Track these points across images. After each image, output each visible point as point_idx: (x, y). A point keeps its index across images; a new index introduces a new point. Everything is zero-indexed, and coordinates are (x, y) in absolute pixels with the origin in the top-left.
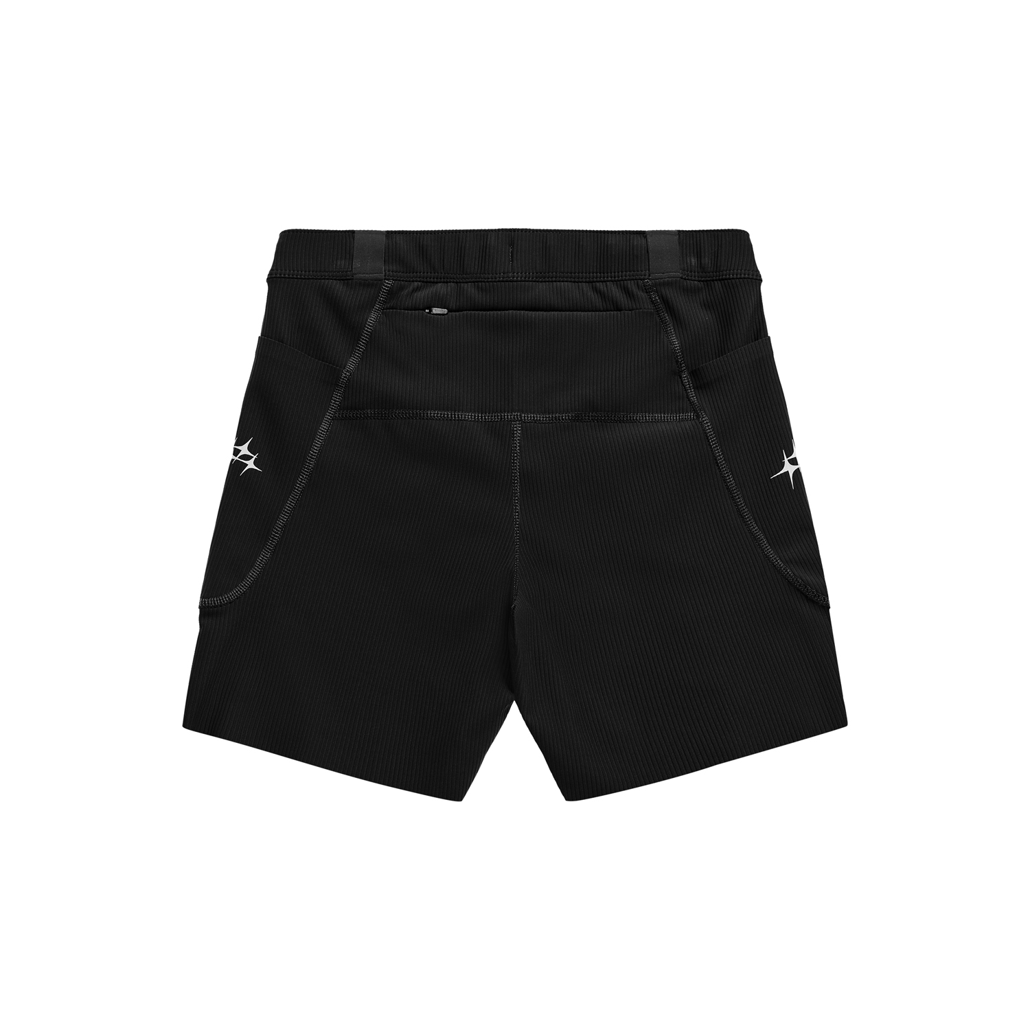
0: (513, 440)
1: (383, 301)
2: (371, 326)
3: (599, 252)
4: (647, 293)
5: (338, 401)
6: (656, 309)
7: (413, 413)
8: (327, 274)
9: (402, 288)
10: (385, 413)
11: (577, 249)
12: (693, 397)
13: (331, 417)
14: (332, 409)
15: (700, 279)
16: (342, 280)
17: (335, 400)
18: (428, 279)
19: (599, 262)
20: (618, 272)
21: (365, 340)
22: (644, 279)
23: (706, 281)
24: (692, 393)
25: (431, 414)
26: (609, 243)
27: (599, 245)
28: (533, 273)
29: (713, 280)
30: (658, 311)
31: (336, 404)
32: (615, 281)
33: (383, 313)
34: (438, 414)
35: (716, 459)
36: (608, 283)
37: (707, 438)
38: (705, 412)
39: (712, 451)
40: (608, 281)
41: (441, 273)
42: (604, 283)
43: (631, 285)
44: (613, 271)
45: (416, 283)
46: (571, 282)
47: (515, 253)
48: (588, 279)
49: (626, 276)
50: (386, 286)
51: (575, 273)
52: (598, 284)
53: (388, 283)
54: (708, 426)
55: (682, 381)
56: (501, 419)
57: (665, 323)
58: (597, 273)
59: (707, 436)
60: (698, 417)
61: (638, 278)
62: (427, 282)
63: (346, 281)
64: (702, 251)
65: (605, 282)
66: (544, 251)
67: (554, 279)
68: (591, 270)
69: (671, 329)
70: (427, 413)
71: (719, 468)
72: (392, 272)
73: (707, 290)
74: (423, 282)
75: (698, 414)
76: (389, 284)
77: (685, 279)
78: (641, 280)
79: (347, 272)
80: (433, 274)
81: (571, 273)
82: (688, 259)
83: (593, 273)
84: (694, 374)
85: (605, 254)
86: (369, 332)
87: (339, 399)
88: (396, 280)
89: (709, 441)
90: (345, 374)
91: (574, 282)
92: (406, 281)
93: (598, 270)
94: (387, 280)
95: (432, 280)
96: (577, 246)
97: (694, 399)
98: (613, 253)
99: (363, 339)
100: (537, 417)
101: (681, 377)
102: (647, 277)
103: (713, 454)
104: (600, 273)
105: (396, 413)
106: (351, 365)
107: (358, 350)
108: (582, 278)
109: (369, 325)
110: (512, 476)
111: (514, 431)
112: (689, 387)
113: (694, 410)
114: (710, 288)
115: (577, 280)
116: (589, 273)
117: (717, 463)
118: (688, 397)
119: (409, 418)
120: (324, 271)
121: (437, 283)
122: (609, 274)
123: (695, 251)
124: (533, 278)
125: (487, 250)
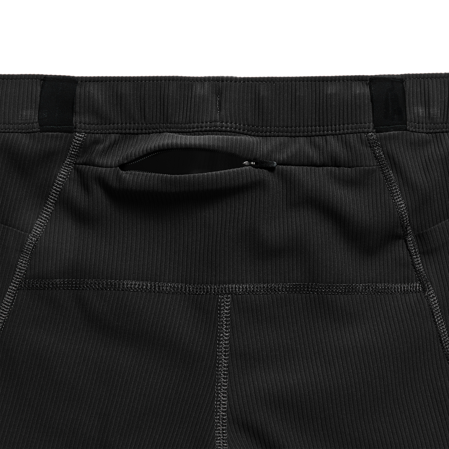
0: (219, 318)
1: (74, 154)
2: (60, 185)
3: (318, 102)
4: (371, 147)
5: (23, 270)
6: (380, 165)
7: (107, 284)
8: (11, 126)
9: (97, 142)
10: (76, 283)
11: (294, 101)
12: (419, 264)
13: (16, 287)
14: (17, 278)
15: (428, 131)
16: (29, 133)
17: (20, 269)
18: (128, 131)
19: (317, 115)
20: (339, 125)
21: (54, 200)
22: (368, 132)
23: (435, 133)
24: (418, 260)
25: (127, 284)
26: (329, 92)
27: (318, 95)
28: (244, 125)
29: (443, 132)
30: (382, 168)
31: (21, 273)
32: (336, 135)
33: (75, 168)
34: (135, 284)
35: (440, 336)
36: (328, 137)
37: (433, 314)
38: (431, 284)
39: (436, 327)
40: (328, 135)
41: (142, 124)
42: (324, 137)
43: (352, 138)
44: (333, 123)
45: (113, 136)
46: (287, 136)
47: (223, 102)
48: (306, 134)
49: (348, 129)
50: (77, 140)
51: (291, 127)
52: (317, 138)
53: (79, 137)
54: (435, 300)
55: (407, 244)
56: (207, 292)
57: (390, 181)
58: (315, 126)
59: (432, 312)
60: (424, 290)
61: (361, 130)
62: (125, 134)
63: (33, 134)
64: (431, 100)
65: (325, 135)
66: (257, 103)
67: (268, 134)
68: (310, 123)
69: (396, 188)
70: (123, 284)
71: (442, 345)
72: (84, 124)
73: (436, 144)
74: (121, 134)
75: (424, 285)
76: (81, 137)
77: (412, 132)
78: (364, 132)
79: (33, 123)
80: (132, 125)
81: (287, 127)
82: (415, 108)
83: (311, 127)
84: (420, 237)
85: (325, 104)
86: (57, 191)
87: (24, 267)
88: (89, 133)
89: (434, 317)
90: (31, 239)
91: (291, 137)
92: (101, 134)
93: (317, 123)
94: (78, 132)
95: (132, 131)
96: (294, 97)
97: (420, 267)
98: (334, 103)
99: (51, 198)
100: (250, 288)
101: (406, 241)
102: (371, 129)
103: (437, 330)
104: (319, 126)
105: (87, 283)
106: (38, 229)
107: (46, 210)
108: (299, 132)
109: (58, 183)
110: (216, 359)
111: (220, 306)
112: (415, 252)
113: (420, 280)
114: (439, 140)
115: (293, 134)
116: (308, 127)
117: (441, 340)
118: (414, 265)
119: (102, 289)
120: (9, 123)
121: (137, 134)
122: (330, 127)
123: (423, 100)
124: (244, 130)
125: (193, 100)
